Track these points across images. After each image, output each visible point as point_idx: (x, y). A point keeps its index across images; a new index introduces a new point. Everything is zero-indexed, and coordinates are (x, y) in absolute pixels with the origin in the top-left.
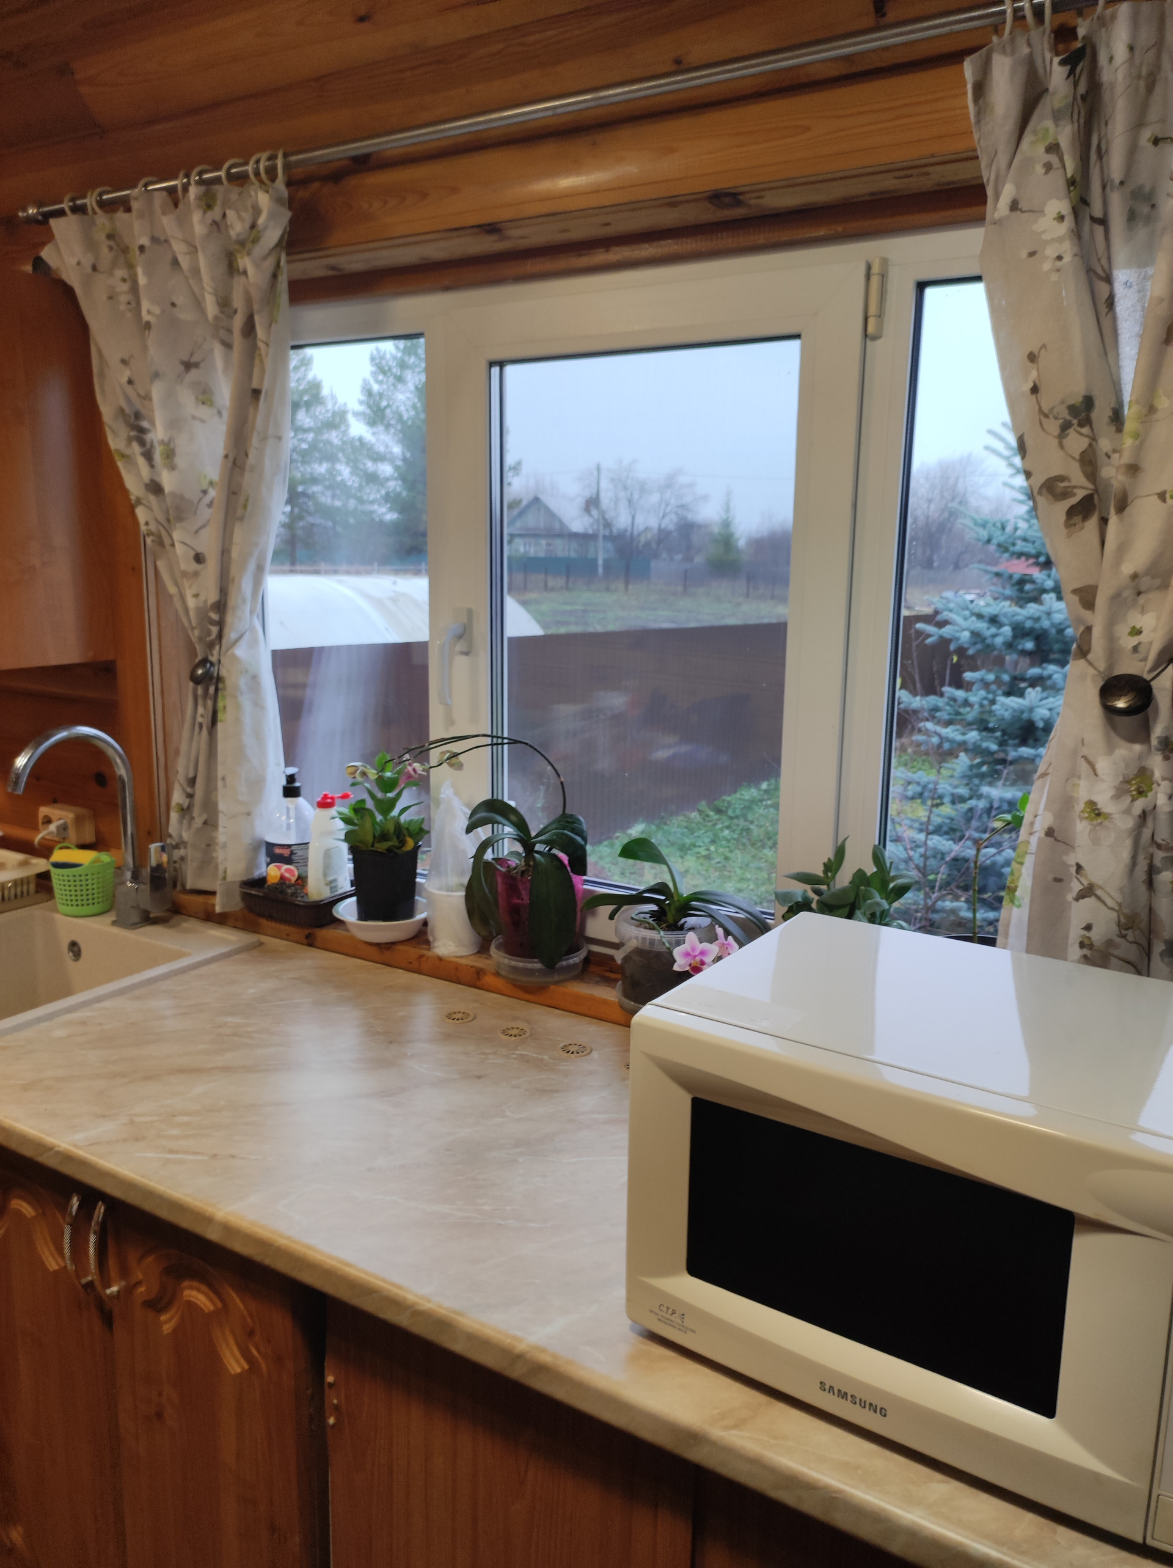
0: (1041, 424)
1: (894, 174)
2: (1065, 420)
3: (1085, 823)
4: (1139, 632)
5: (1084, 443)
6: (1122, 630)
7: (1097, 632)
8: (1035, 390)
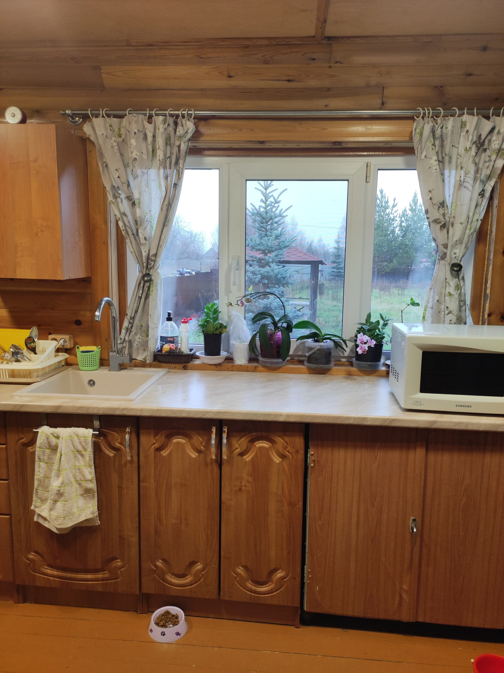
0: (433, 206)
1: (383, 143)
2: (439, 206)
3: (448, 297)
4: (456, 254)
5: (443, 211)
6: (453, 253)
7: (448, 254)
8: (431, 199)
